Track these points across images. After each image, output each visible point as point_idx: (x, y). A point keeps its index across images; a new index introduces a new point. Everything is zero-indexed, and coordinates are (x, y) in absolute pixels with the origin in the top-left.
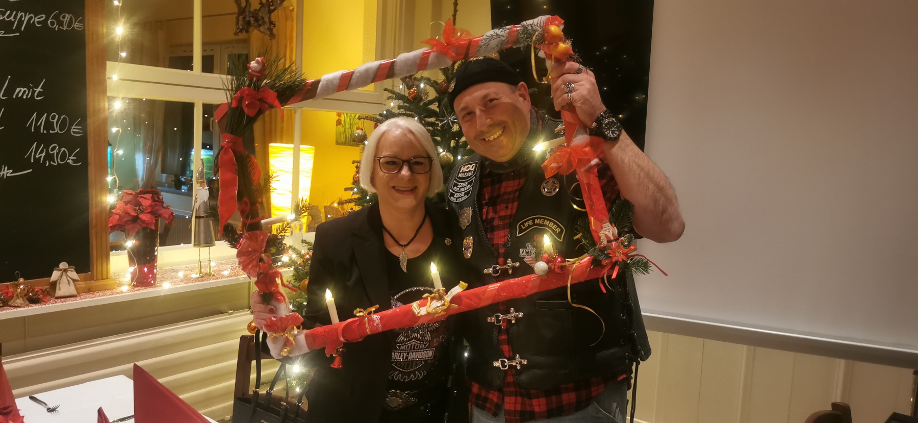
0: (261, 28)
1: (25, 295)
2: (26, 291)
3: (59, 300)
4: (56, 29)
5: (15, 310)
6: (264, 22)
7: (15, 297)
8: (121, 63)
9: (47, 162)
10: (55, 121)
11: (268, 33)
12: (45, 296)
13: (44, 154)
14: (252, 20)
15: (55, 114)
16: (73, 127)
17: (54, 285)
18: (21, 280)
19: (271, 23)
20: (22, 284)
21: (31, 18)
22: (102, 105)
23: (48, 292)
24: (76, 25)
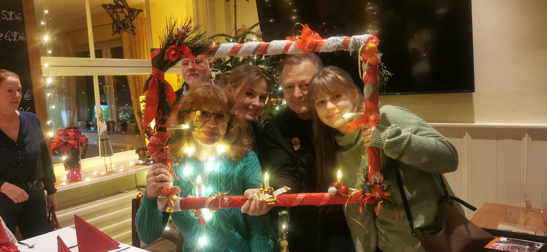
0: (127, 30)
4: (10, 41)
6: (129, 26)
8: (49, 58)
11: (132, 32)
16: (25, 95)
19: (133, 26)
22: (40, 81)
24: (21, 38)
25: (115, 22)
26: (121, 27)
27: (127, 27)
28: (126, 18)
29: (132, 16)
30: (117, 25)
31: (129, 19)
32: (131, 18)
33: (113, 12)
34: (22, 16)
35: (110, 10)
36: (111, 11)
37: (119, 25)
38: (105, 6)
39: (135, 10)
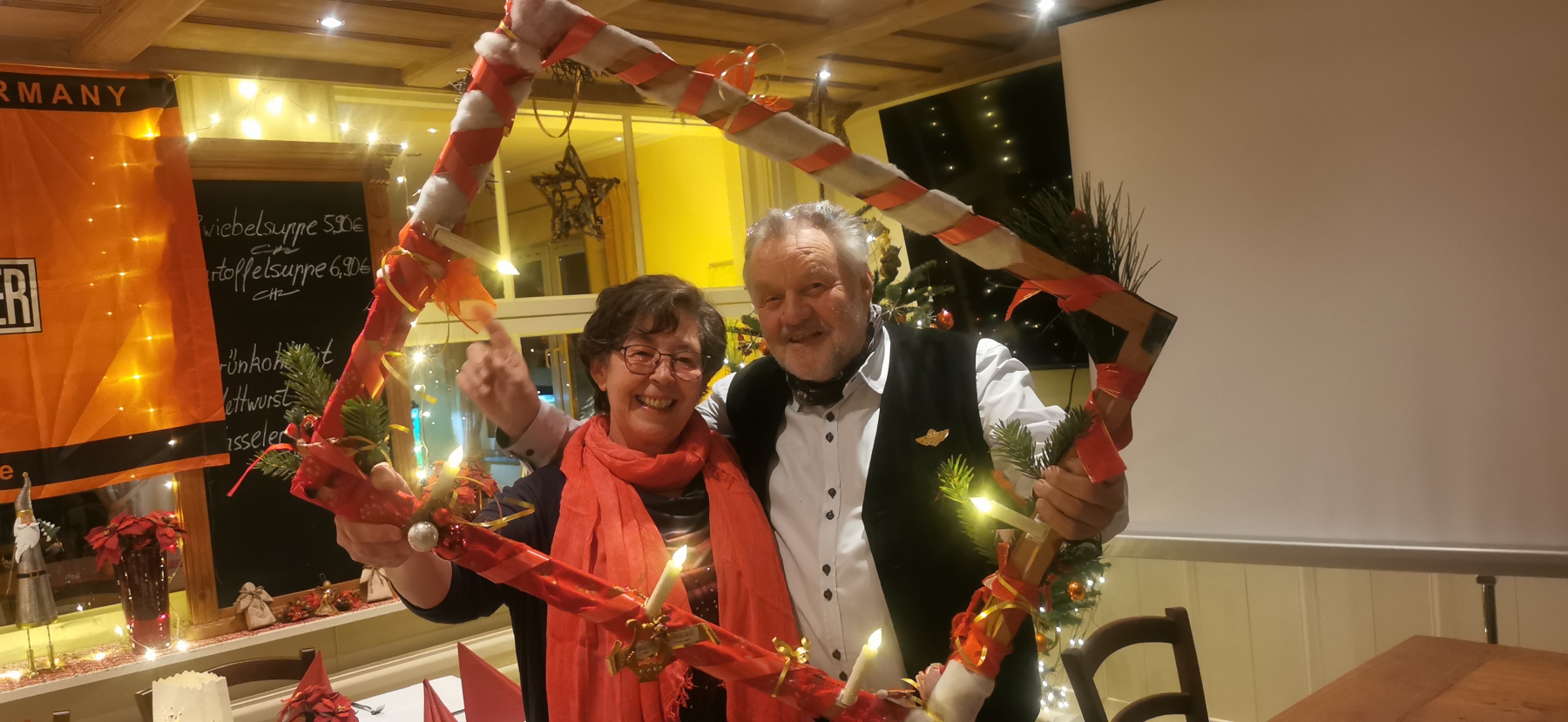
1: (333, 603)
2: (333, 597)
3: (373, 605)
4: (340, 277)
5: (323, 620)
7: (322, 605)
11: (595, 232)
12: (355, 601)
14: (572, 220)
17: (364, 587)
18: (327, 583)
19: (597, 219)
20: (328, 588)
21: (311, 268)
22: (401, 360)
23: (359, 596)
24: (362, 268)
25: (557, 212)
26: (572, 223)
27: (583, 221)
28: (581, 202)
29: (596, 196)
30: (562, 219)
31: (589, 203)
32: (592, 200)
33: (554, 192)
34: (364, 223)
35: (547, 187)
36: (549, 189)
38: (535, 180)
39: (603, 180)
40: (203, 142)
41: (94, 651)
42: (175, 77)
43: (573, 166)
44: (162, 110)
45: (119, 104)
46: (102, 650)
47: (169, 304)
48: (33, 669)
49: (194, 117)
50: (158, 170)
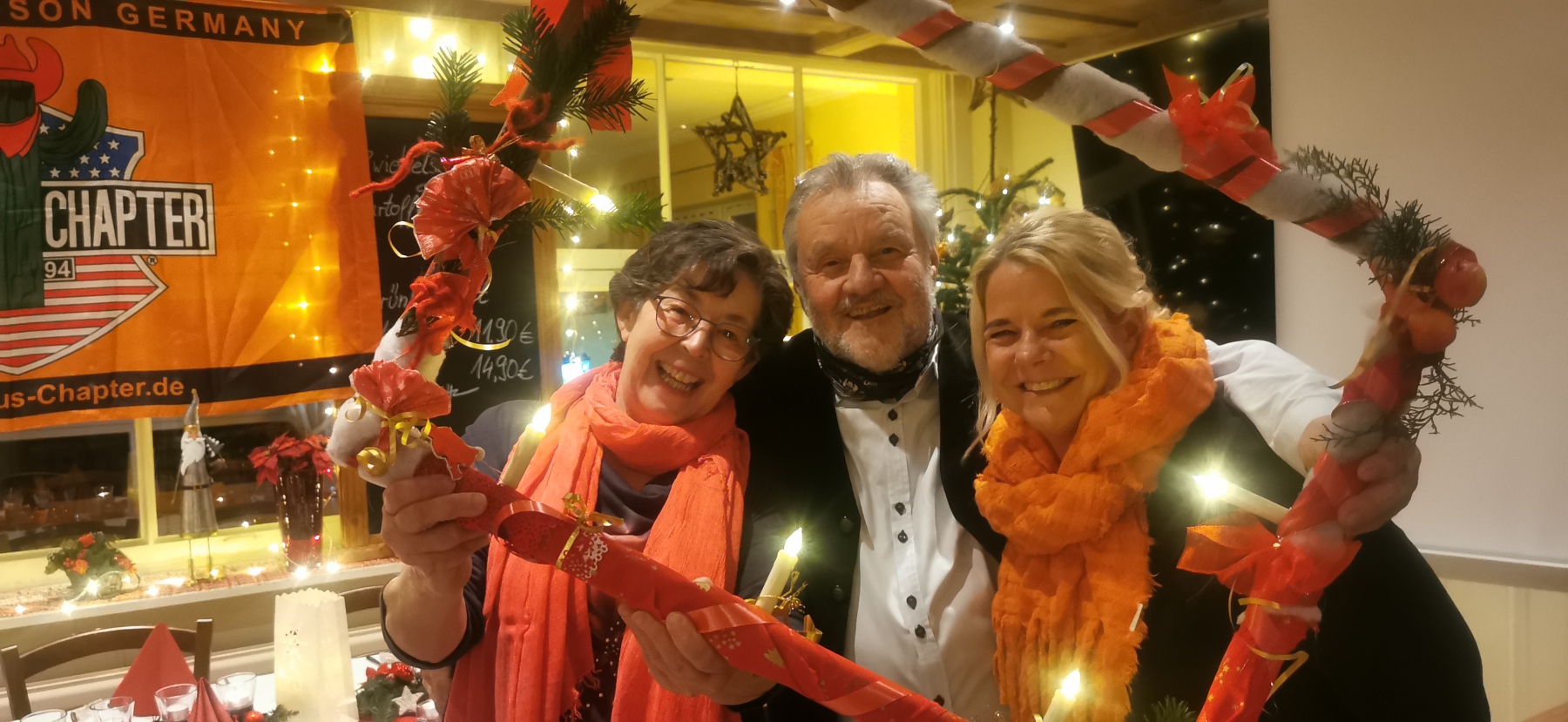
0: (749, 182)
6: (751, 174)
8: (574, 251)
9: (496, 378)
10: (502, 327)
11: (759, 187)
13: (491, 369)
14: (735, 174)
15: (501, 319)
16: (522, 333)
19: (761, 173)
22: (553, 303)
25: (721, 164)
26: (735, 176)
27: (746, 175)
28: (747, 155)
29: (762, 150)
30: (725, 172)
31: (754, 156)
32: (757, 154)
33: (719, 144)
35: (712, 139)
36: (714, 141)
37: (728, 172)
38: (700, 130)
39: (769, 134)
40: (377, 78)
41: (252, 565)
42: (352, 13)
43: (739, 117)
44: (337, 45)
45: (297, 38)
46: (259, 565)
47: (336, 236)
48: (192, 578)
49: (369, 55)
50: (332, 103)
